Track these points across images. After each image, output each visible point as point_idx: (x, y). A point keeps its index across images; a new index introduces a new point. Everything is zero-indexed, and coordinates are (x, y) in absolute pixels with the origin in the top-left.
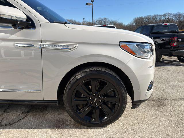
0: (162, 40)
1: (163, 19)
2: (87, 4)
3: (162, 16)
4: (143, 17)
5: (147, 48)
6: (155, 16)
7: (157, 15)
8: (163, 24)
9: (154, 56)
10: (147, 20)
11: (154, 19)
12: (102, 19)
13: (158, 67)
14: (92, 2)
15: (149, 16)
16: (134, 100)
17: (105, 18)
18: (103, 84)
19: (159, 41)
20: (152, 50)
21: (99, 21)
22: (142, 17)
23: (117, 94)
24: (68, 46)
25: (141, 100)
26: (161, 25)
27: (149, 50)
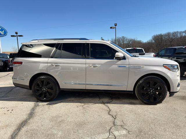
0: (184, 60)
1: (184, 35)
2: (111, 28)
3: (183, 32)
4: (163, 34)
5: (176, 67)
6: (175, 33)
7: (178, 32)
8: (184, 47)
9: (179, 71)
10: (167, 37)
11: (174, 36)
12: (120, 38)
13: (182, 81)
14: (115, 25)
15: (169, 33)
16: (171, 91)
17: (123, 37)
18: (155, 84)
19: (182, 60)
20: (178, 68)
21: (118, 40)
22: (161, 34)
23: (162, 88)
24: (140, 67)
25: (174, 91)
26: (182, 48)
27: (177, 68)
